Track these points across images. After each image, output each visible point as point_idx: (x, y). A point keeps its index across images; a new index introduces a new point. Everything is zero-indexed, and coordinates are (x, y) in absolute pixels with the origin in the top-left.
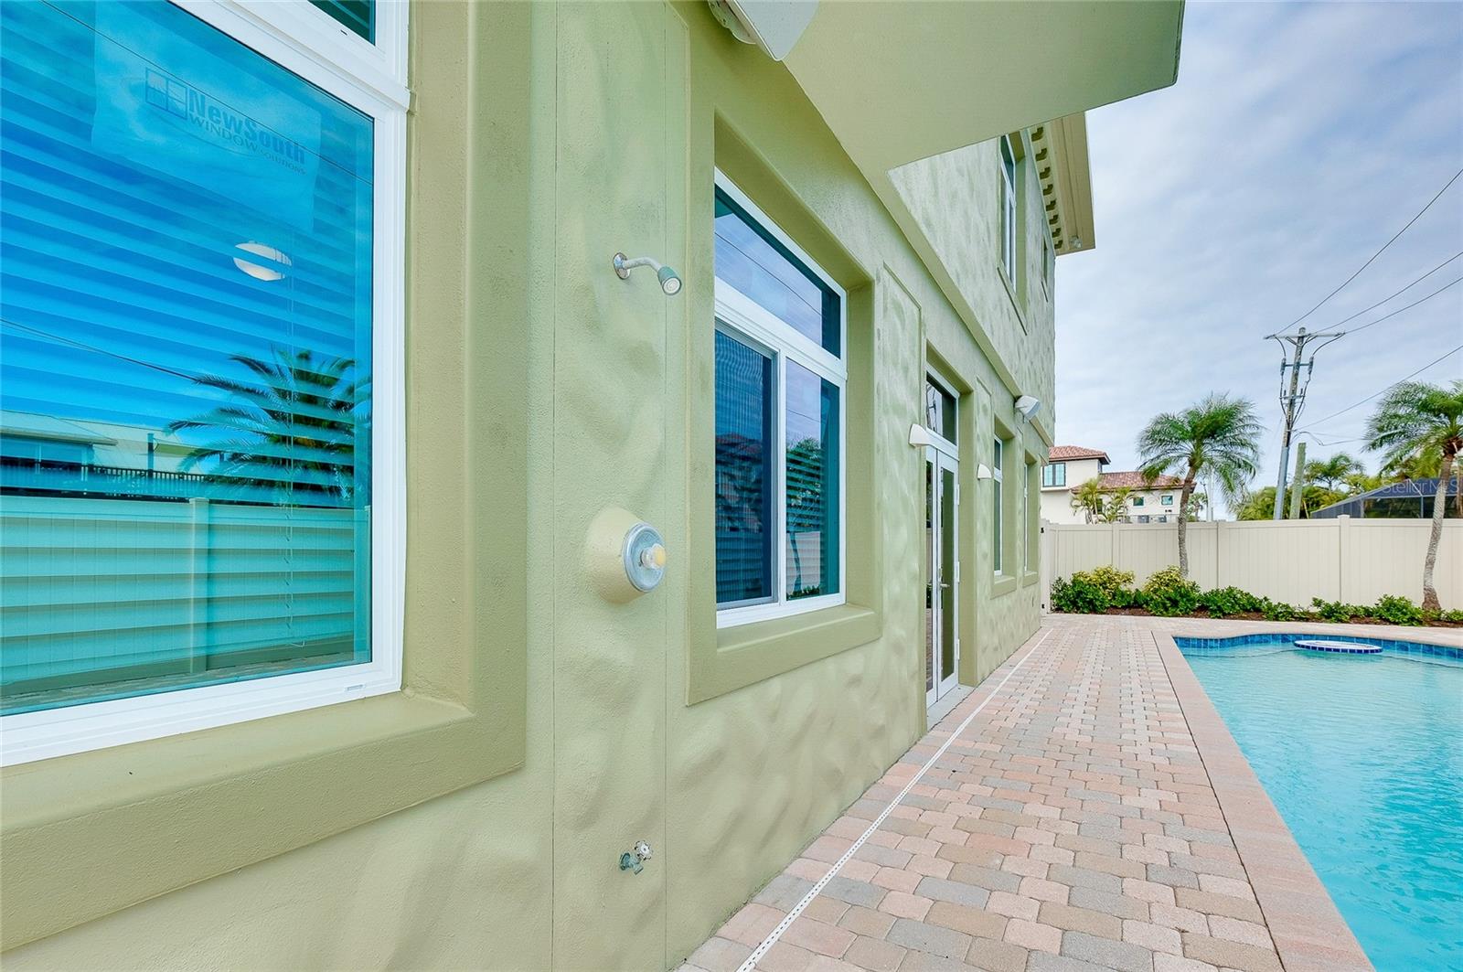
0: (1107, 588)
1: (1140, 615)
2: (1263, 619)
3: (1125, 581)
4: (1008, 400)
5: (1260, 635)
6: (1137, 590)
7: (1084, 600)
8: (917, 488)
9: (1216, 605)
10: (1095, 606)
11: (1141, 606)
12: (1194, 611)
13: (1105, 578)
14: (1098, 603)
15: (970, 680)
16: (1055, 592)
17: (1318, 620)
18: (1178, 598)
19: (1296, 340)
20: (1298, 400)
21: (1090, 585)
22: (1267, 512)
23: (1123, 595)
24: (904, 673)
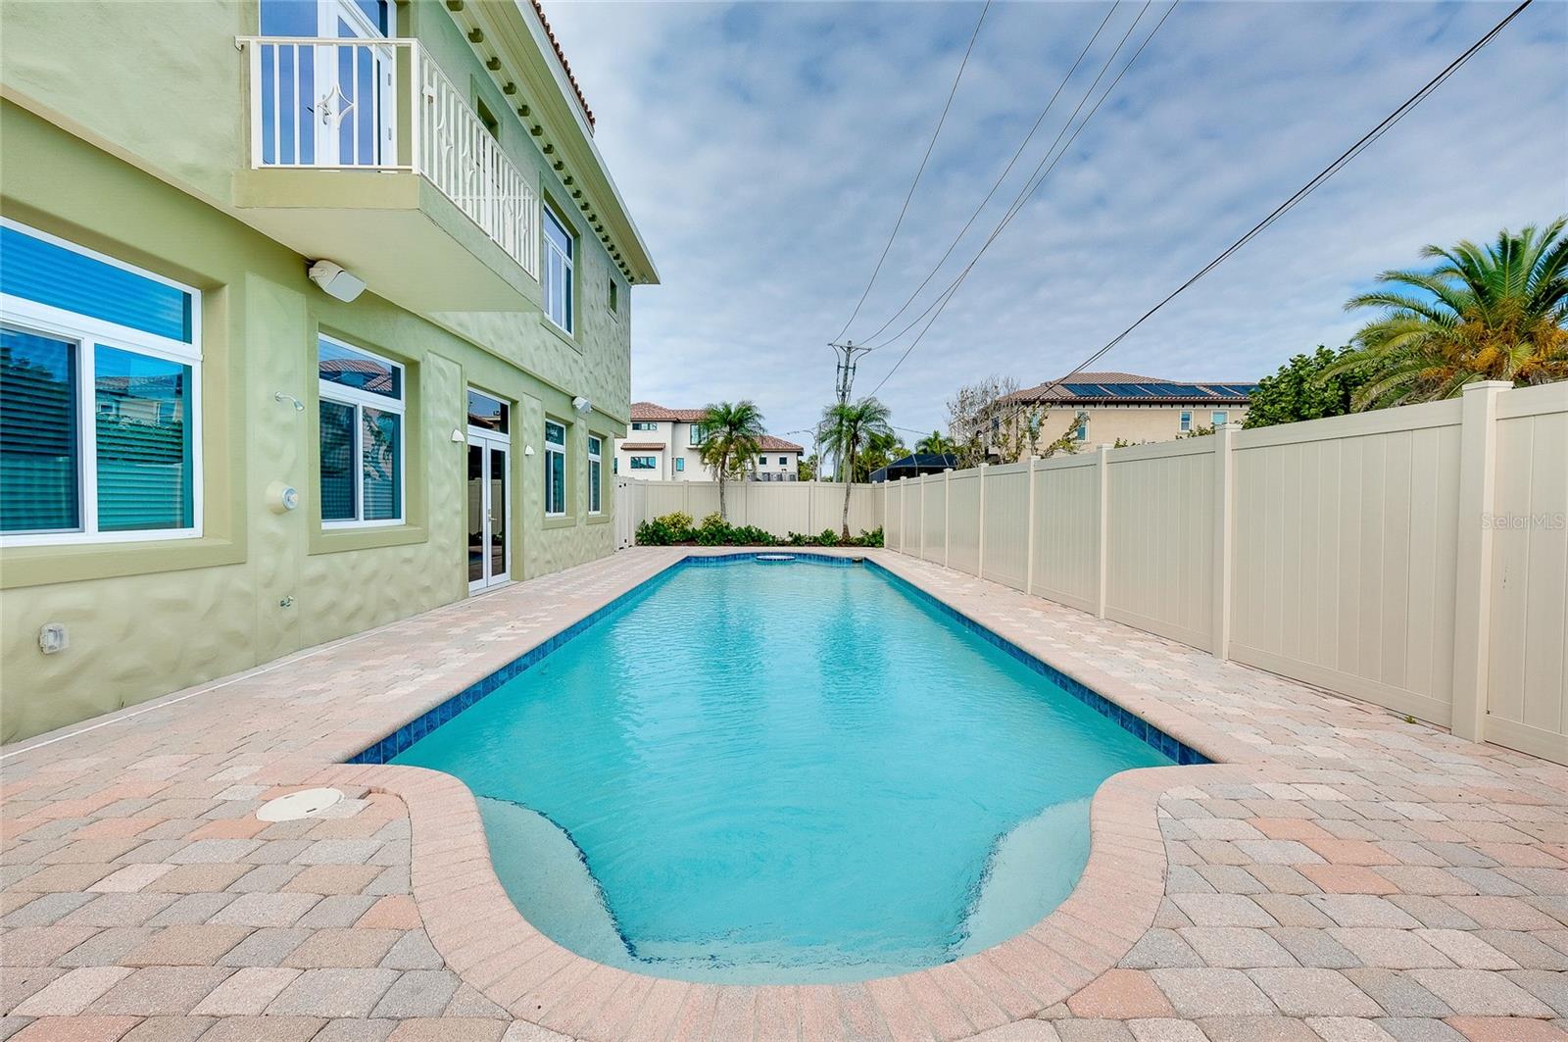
0: (675, 527)
1: (692, 546)
3: (688, 523)
4: (567, 401)
6: (694, 528)
7: (658, 536)
8: (459, 464)
10: (665, 540)
11: (694, 539)
12: (724, 541)
13: (676, 520)
14: (667, 538)
15: (518, 577)
16: (638, 530)
18: (717, 534)
19: (846, 349)
20: (847, 393)
21: (665, 525)
23: (685, 531)
24: (448, 562)
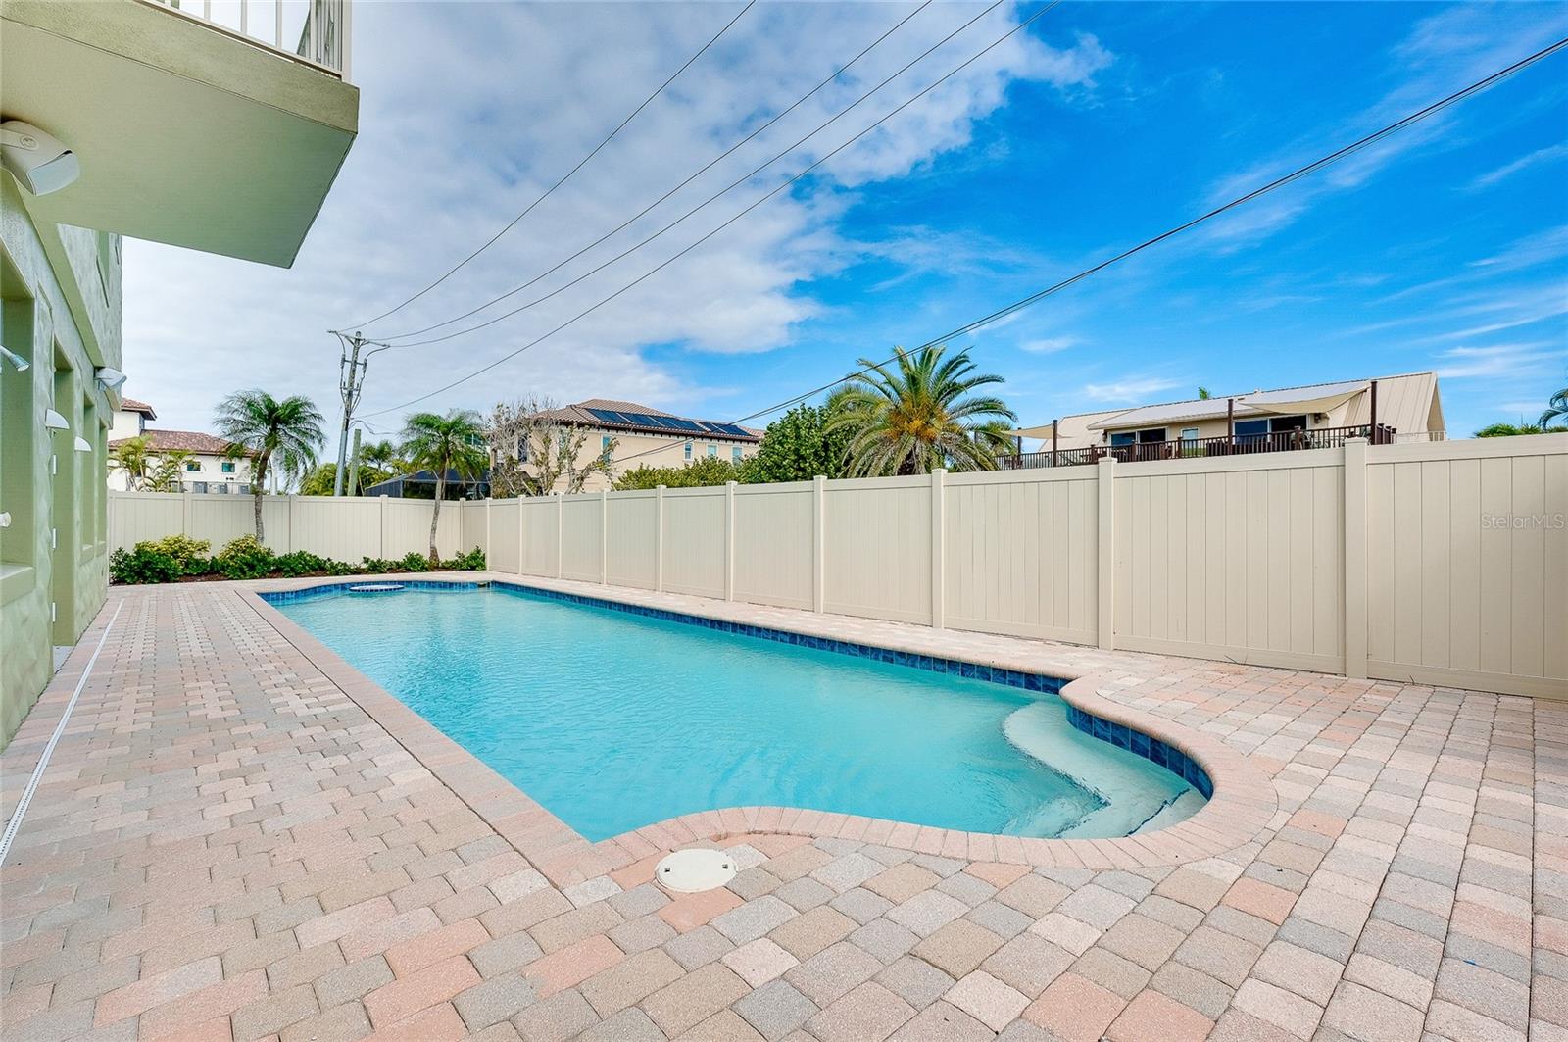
0: (179, 557)
1: (217, 580)
2: (328, 575)
3: (199, 550)
4: (93, 372)
5: (325, 586)
6: (213, 557)
9: (289, 566)
10: (168, 575)
11: (218, 572)
12: (270, 572)
13: (176, 547)
14: (170, 572)
16: (113, 564)
17: (366, 573)
18: (255, 562)
19: (353, 341)
20: (355, 393)
21: (159, 555)
22: (327, 486)
23: (197, 562)
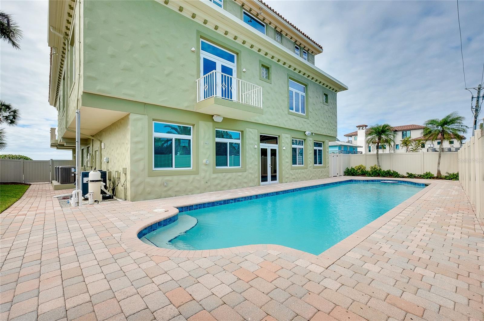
0: (360, 170)
4: (302, 133)
8: (257, 153)
10: (354, 174)
13: (360, 167)
15: (282, 182)
16: (345, 171)
19: (477, 89)
24: (253, 177)
